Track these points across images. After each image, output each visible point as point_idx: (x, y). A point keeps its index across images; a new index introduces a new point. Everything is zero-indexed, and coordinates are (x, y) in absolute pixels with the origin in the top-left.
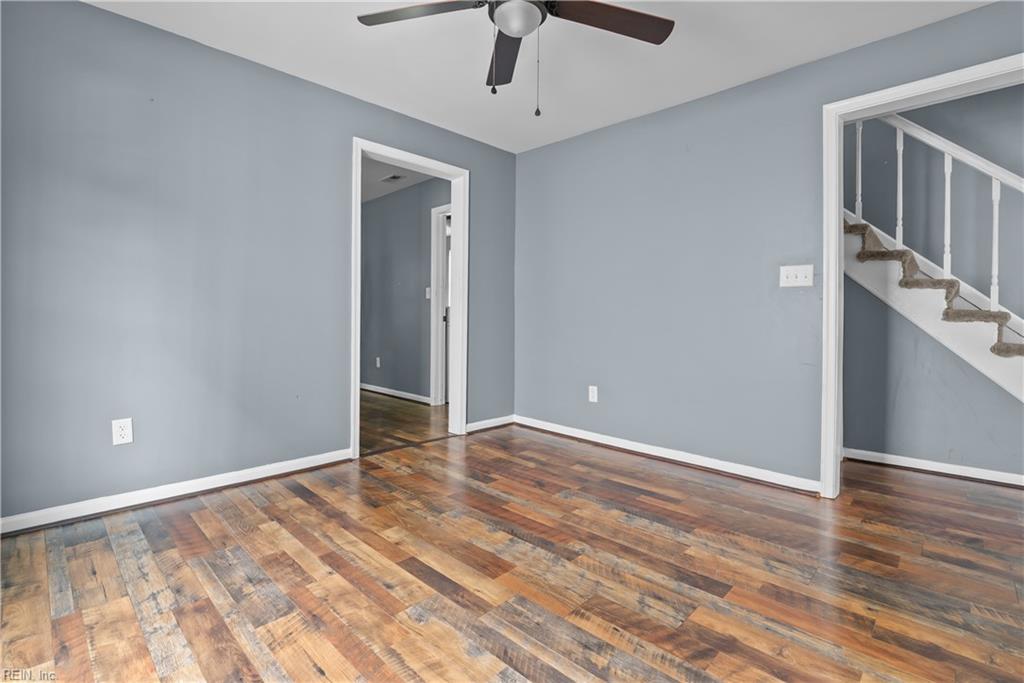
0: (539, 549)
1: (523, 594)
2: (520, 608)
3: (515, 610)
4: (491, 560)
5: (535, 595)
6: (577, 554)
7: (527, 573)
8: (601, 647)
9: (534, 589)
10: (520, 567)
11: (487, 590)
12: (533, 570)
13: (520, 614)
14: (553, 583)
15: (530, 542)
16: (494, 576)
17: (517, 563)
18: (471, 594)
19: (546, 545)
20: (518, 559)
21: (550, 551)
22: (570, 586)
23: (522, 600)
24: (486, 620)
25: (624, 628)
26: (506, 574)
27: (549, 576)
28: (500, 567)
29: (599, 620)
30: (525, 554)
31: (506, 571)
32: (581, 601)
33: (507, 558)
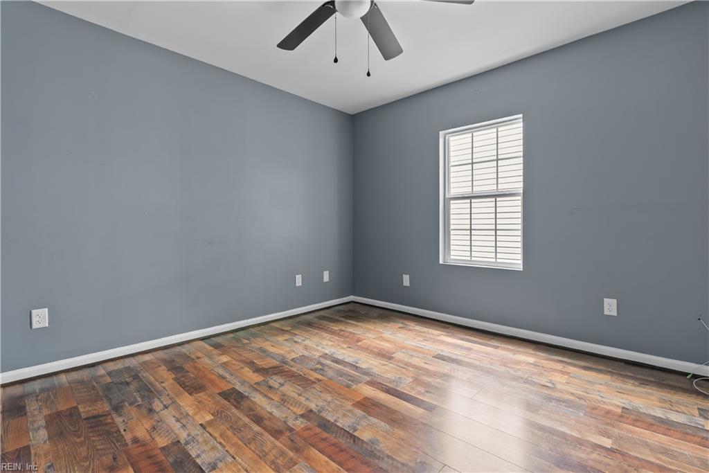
0: (332, 420)
1: (347, 389)
2: (350, 383)
3: (352, 381)
4: (370, 409)
5: (340, 388)
6: (302, 416)
7: (344, 401)
8: (315, 370)
9: (341, 391)
10: (348, 405)
11: (369, 391)
12: (340, 403)
13: (349, 380)
14: (328, 395)
15: (338, 427)
16: (366, 398)
17: (351, 408)
18: (378, 388)
19: (325, 425)
20: (349, 411)
21: (324, 418)
22: (319, 393)
23: (348, 386)
24: (368, 379)
25: (301, 375)
26: (357, 400)
27: (329, 398)
28: (363, 405)
29: (310, 378)
30: (344, 415)
31: (358, 402)
32: (314, 386)
33: (359, 412)
